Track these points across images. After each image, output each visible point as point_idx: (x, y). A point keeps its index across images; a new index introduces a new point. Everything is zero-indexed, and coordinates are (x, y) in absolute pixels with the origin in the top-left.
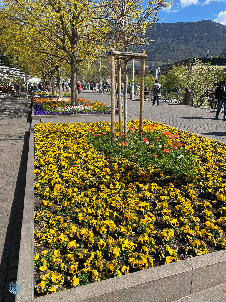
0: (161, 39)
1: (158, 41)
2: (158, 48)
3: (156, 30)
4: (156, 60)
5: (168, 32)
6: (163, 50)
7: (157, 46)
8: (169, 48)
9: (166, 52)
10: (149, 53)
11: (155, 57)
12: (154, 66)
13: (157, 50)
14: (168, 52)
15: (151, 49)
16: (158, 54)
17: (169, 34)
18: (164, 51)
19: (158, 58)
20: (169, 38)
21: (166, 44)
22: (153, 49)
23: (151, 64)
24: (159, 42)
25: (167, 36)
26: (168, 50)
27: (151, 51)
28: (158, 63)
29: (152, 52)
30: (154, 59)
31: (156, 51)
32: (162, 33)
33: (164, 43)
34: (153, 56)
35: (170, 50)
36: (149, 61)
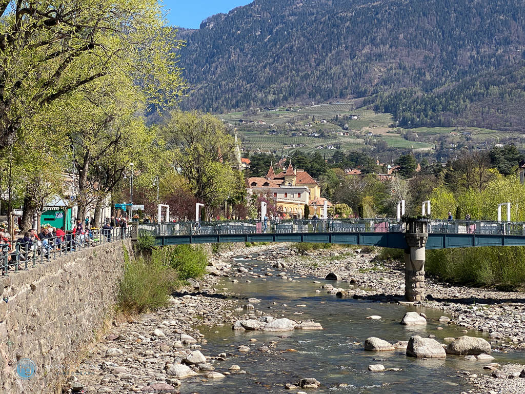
0: (477, 48)
1: (466, 55)
2: (468, 78)
3: (456, 17)
4: (464, 124)
5: (505, 23)
6: (491, 88)
7: (465, 73)
8: (512, 79)
9: (502, 95)
10: (433, 99)
11: (457, 113)
12: (459, 147)
13: (466, 86)
14: (510, 94)
15: (438, 85)
16: (472, 101)
17: (509, 28)
18: (495, 90)
19: (471, 118)
20: (507, 42)
21: (497, 66)
22: (448, 85)
23: (442, 140)
24: (471, 57)
25: (498, 36)
26: (511, 85)
27: (439, 90)
28: (473, 136)
29: (446, 94)
30: (455, 121)
31: (460, 90)
32: (481, 26)
33: (490, 62)
34: (451, 110)
35: (517, 88)
36: (433, 126)
